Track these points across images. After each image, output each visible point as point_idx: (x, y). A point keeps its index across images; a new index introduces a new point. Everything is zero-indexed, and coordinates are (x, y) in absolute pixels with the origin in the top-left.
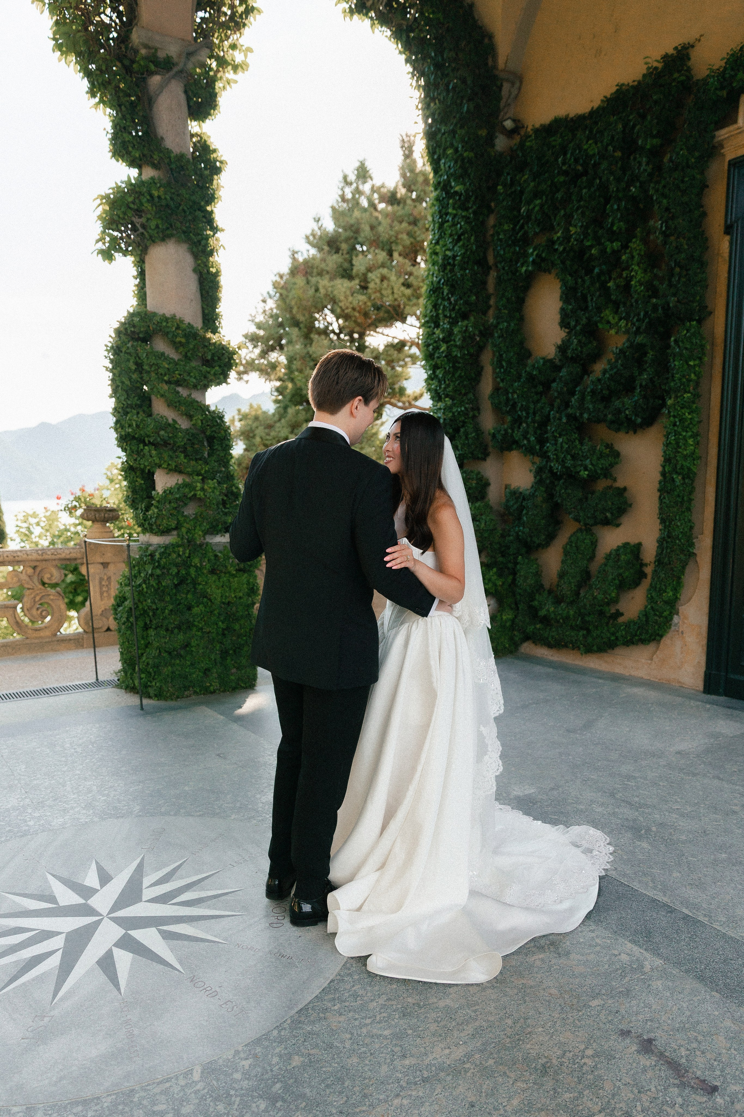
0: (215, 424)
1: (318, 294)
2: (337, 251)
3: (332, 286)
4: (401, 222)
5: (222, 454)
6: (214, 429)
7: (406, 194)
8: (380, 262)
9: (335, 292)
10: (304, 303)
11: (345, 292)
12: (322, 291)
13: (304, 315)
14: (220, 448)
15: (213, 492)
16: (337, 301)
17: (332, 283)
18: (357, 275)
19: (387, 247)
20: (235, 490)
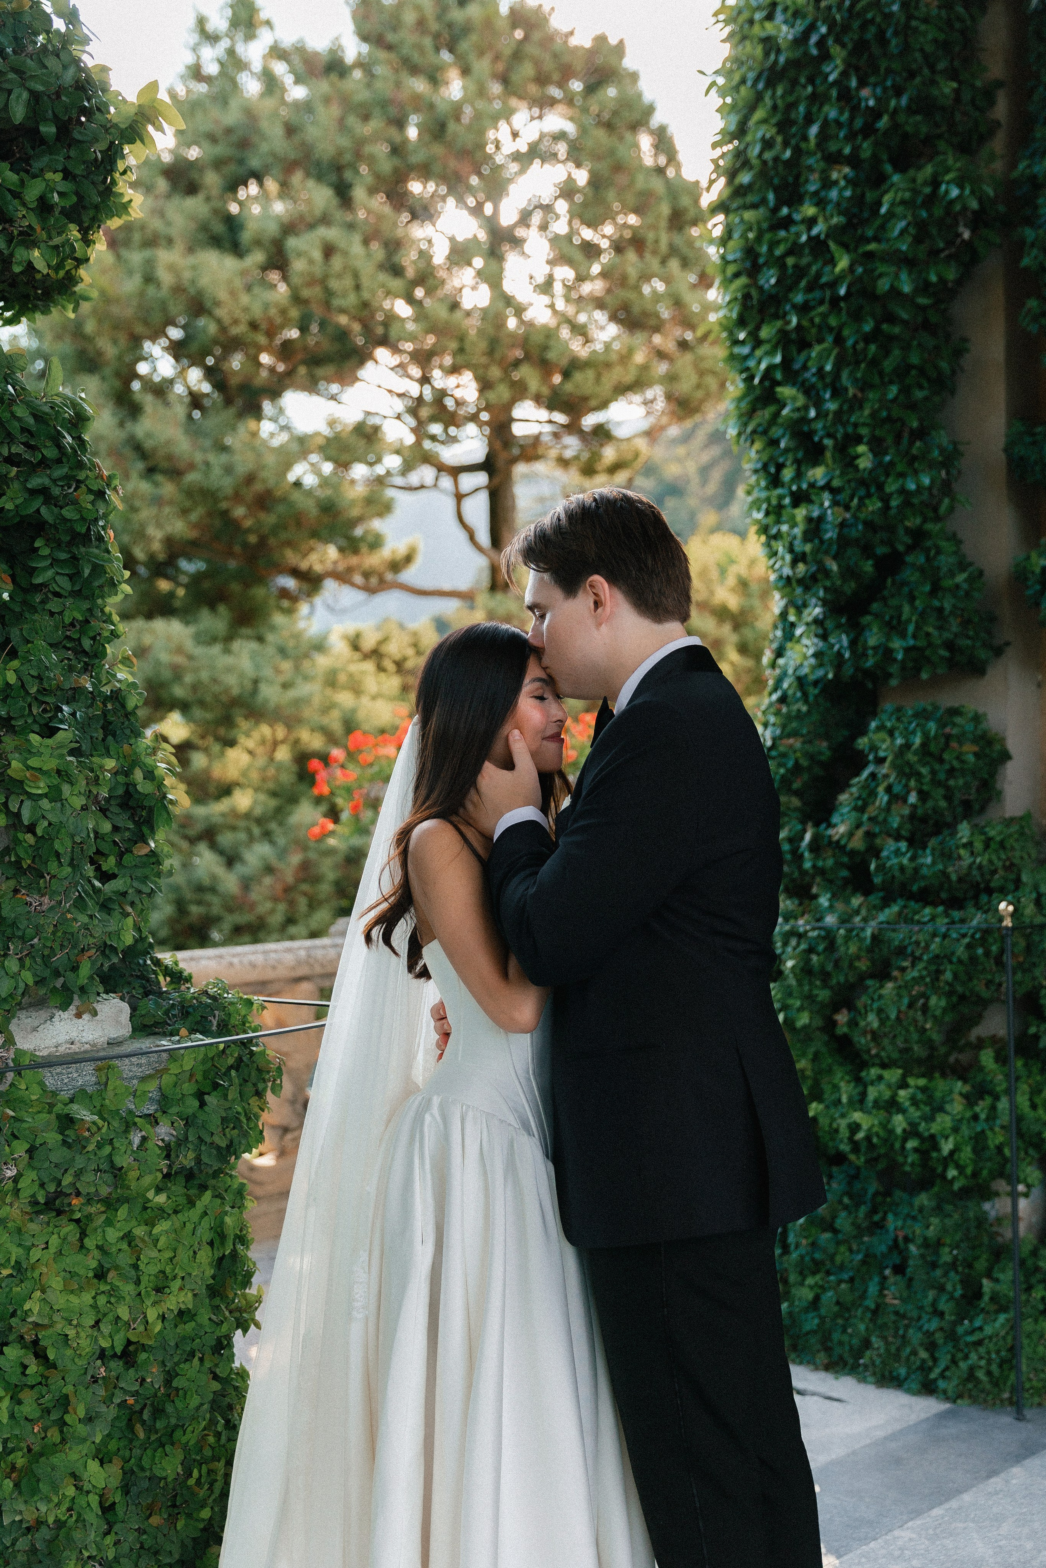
0: (50, 453)
1: (151, 291)
2: (192, 189)
3: (194, 268)
4: (366, 118)
5: (74, 612)
6: (35, 482)
7: (370, 54)
8: (318, 213)
9: (204, 281)
10: (115, 310)
11: (230, 282)
12: (166, 278)
13: (115, 342)
14: (64, 584)
15: (54, 794)
16: (208, 304)
17: (191, 260)
18: (258, 243)
19: (333, 177)
20: (144, 787)
